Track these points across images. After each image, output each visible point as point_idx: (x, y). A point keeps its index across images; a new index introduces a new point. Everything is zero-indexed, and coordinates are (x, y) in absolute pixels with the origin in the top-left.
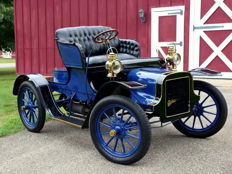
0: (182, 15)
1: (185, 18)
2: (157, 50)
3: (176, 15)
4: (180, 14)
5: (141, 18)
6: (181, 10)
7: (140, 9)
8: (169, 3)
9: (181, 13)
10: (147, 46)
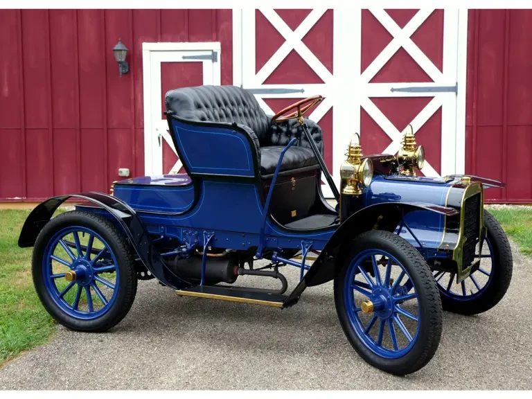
0: (215, 63)
1: (223, 68)
2: (159, 138)
3: (202, 62)
4: (211, 61)
5: (120, 62)
6: (212, 51)
7: (117, 43)
8: (184, 33)
9: (213, 57)
10: (133, 127)
